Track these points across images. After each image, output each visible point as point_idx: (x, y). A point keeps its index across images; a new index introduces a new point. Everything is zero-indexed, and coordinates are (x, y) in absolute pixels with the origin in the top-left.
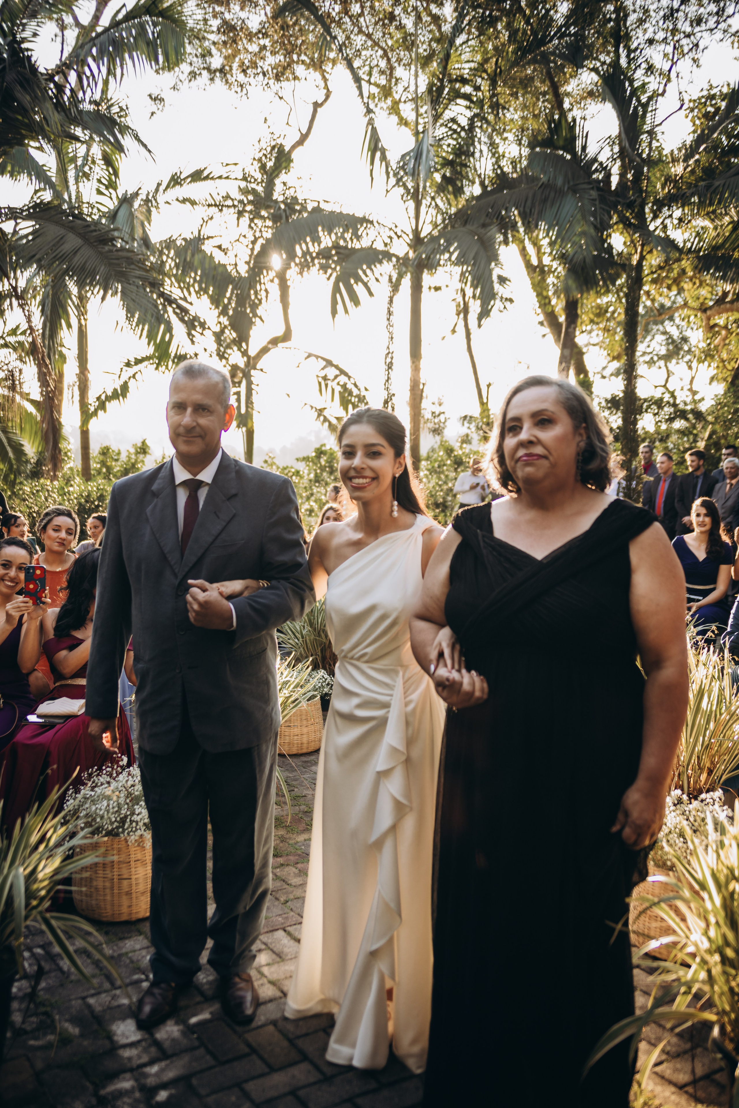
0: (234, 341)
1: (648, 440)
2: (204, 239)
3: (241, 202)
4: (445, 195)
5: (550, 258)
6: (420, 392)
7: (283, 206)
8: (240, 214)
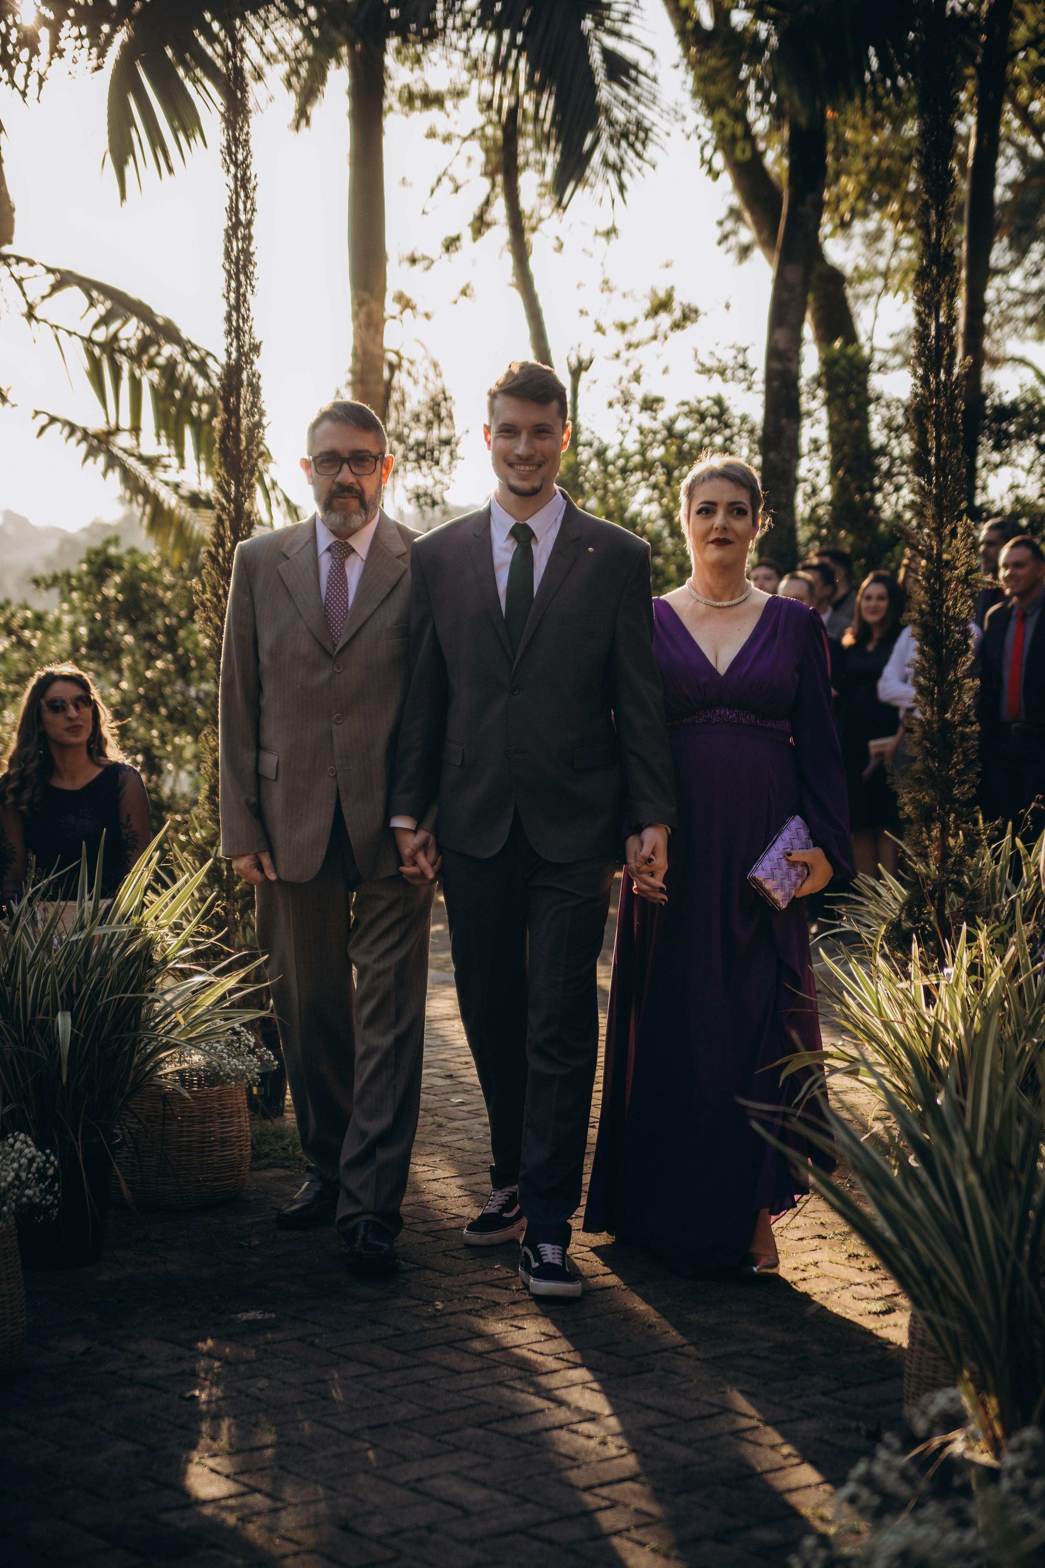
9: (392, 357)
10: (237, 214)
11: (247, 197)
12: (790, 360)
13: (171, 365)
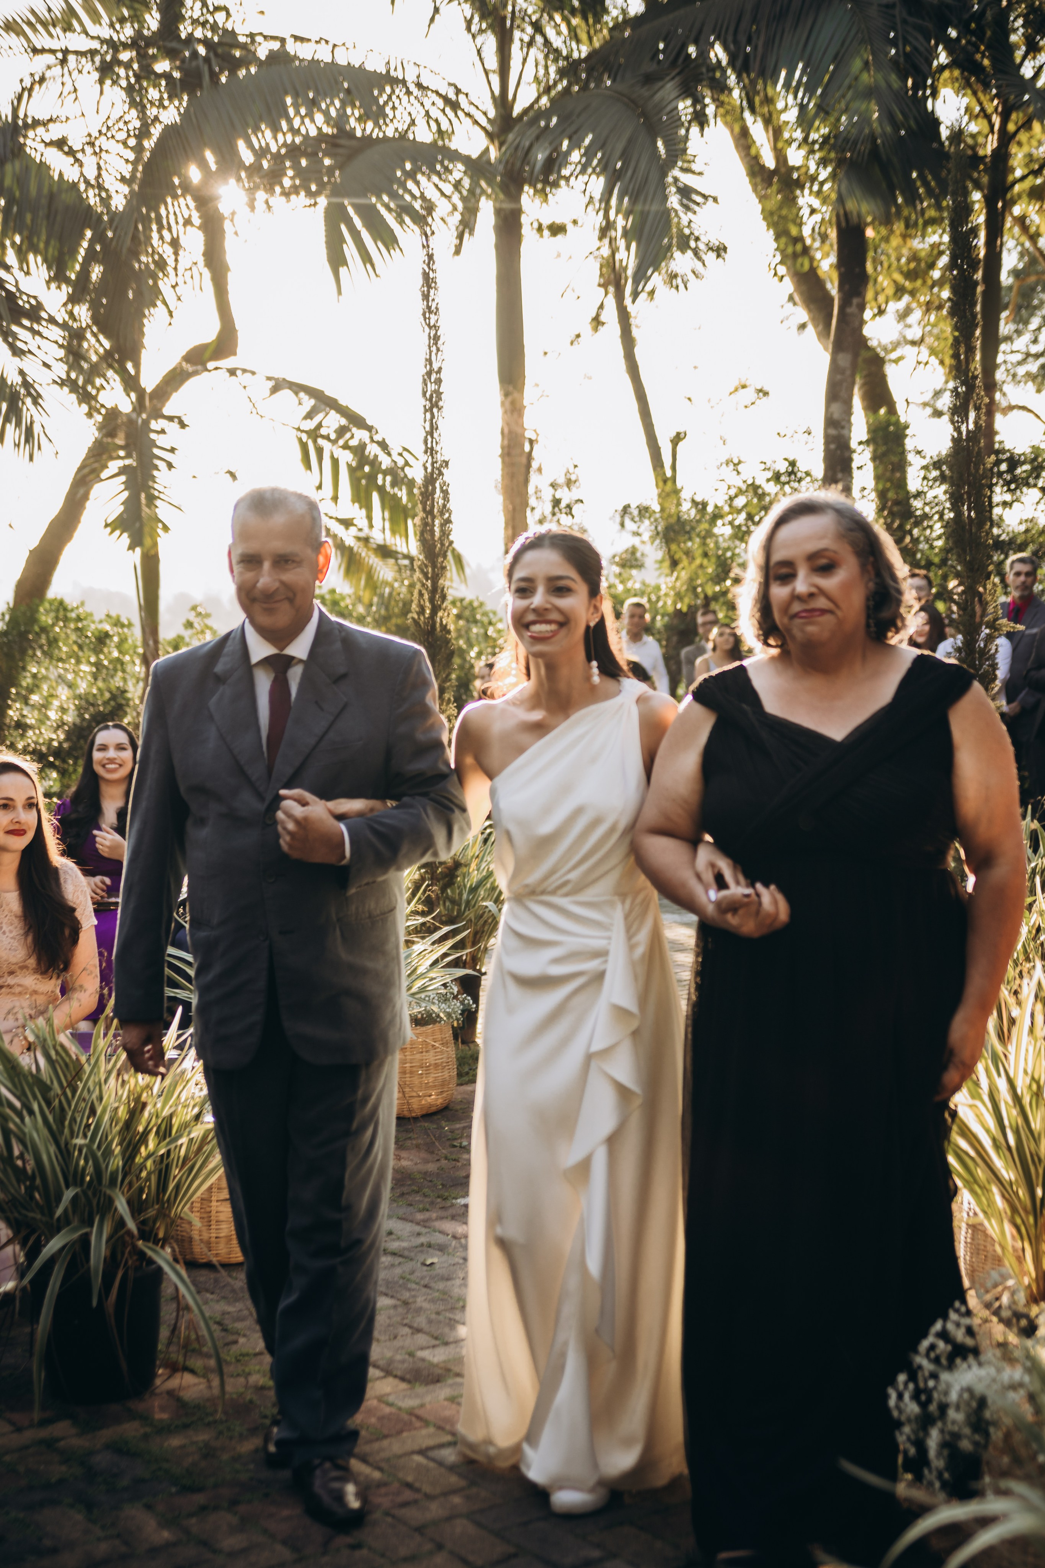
0: (107, 356)
1: (1031, 548)
2: (26, 126)
3: (110, 43)
4: (565, 19)
5: (803, 152)
6: (524, 460)
7: (202, 50)
8: (106, 70)
9: (529, 434)
10: (431, 364)
11: (438, 350)
12: (843, 428)
13: (362, 446)
